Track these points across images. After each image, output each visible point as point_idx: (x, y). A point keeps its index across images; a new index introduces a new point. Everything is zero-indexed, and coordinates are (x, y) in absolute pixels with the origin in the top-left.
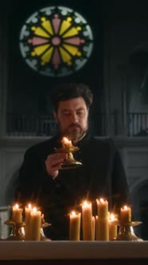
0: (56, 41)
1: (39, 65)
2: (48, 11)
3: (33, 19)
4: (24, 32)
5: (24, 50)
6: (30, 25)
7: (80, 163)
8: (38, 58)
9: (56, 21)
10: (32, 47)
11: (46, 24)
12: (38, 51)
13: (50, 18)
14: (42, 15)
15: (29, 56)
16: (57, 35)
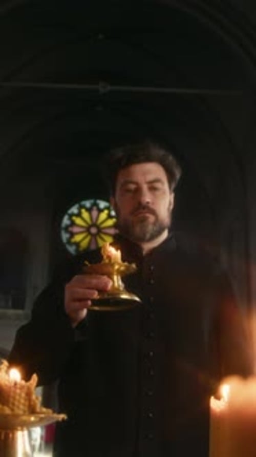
0: (94, 230)
1: (77, 250)
2: (88, 204)
3: (74, 210)
4: (66, 221)
5: (65, 236)
6: (71, 216)
7: (137, 299)
8: (77, 244)
9: (95, 213)
10: (72, 235)
11: (85, 215)
12: (78, 238)
13: (89, 210)
14: (81, 207)
15: (69, 242)
16: (94, 225)
